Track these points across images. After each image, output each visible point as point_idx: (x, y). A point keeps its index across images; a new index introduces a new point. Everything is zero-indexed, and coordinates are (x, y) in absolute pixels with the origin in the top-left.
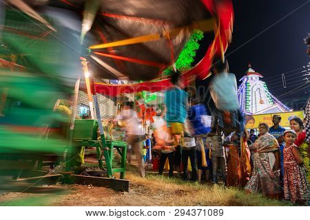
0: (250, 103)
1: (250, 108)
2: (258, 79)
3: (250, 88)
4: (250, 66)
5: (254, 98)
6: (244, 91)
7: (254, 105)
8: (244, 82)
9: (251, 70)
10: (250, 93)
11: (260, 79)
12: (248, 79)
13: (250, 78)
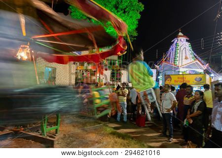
0: (178, 59)
1: (178, 62)
2: (185, 40)
3: (179, 48)
4: (180, 30)
5: (181, 55)
6: (174, 49)
7: (180, 61)
8: (175, 43)
9: (180, 34)
10: (179, 51)
11: (187, 41)
12: (178, 41)
13: (179, 40)
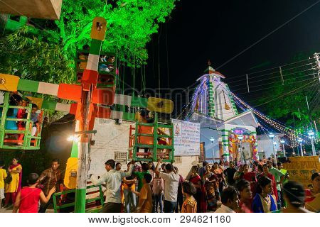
0: (215, 108)
1: (215, 114)
2: (220, 79)
3: (213, 89)
4: (209, 63)
5: (218, 103)
7: (219, 111)
8: (204, 82)
9: (210, 68)
10: (214, 95)
11: (222, 80)
13: (211, 78)
